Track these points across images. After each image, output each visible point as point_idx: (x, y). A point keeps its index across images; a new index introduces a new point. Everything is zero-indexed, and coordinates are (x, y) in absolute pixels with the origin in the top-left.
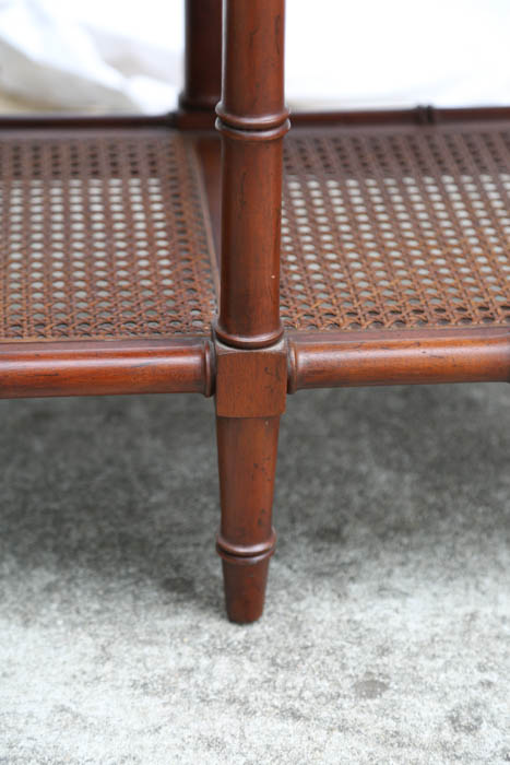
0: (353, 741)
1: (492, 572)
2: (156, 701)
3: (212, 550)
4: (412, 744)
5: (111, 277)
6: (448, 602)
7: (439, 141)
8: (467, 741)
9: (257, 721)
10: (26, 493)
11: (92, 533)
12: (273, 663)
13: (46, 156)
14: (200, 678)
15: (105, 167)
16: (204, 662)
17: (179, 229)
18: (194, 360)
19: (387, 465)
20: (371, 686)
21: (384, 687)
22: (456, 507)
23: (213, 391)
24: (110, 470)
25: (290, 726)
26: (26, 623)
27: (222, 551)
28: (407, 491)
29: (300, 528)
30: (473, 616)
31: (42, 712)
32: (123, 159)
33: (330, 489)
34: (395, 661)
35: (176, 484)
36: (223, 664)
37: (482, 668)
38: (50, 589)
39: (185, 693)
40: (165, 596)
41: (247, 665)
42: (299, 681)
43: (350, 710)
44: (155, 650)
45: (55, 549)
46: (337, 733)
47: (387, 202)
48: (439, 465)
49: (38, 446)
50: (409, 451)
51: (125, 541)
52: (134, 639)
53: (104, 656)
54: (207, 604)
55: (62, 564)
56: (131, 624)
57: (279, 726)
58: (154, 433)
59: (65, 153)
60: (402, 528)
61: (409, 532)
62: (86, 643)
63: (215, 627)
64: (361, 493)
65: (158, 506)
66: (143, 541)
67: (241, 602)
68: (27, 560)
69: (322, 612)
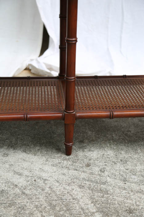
0: (85, 174)
1: (107, 147)
2: (55, 167)
3: (63, 144)
4: (94, 174)
5: (48, 102)
6: (100, 152)
7: (98, 81)
8: (103, 174)
9: (70, 171)
10: (35, 134)
11: (45, 141)
12: (73, 162)
14: (62, 164)
16: (62, 161)
17: (59, 94)
18: (61, 115)
19: (90, 131)
20: (88, 165)
21: (90, 165)
22: (101, 137)
24: (48, 131)
25: (76, 171)
26: (35, 155)
27: (65, 144)
28: (93, 135)
29: (77, 140)
30: (104, 154)
31: (37, 169)
32: (50, 83)
33: (82, 134)
34: (92, 161)
35: (58, 133)
36: (65, 162)
37: (105, 162)
38: (39, 150)
39: (59, 166)
40: (56, 151)
41: (69, 162)
42: (77, 164)
43: (85, 169)
44: (55, 160)
45: (39, 144)
46: (83, 173)
47: (91, 90)
48: (98, 131)
49: (37, 127)
50: (94, 129)
51: (50, 142)
52: (51, 158)
53: (47, 161)
54: (63, 152)
55: (40, 146)
56: (51, 155)
57: (74, 171)
60: (93, 141)
61: (94, 141)
62: (44, 159)
63: (64, 156)
64: (86, 135)
65: (55, 137)
66: (53, 143)
67: (68, 152)
68: (35, 145)
69: (80, 154)
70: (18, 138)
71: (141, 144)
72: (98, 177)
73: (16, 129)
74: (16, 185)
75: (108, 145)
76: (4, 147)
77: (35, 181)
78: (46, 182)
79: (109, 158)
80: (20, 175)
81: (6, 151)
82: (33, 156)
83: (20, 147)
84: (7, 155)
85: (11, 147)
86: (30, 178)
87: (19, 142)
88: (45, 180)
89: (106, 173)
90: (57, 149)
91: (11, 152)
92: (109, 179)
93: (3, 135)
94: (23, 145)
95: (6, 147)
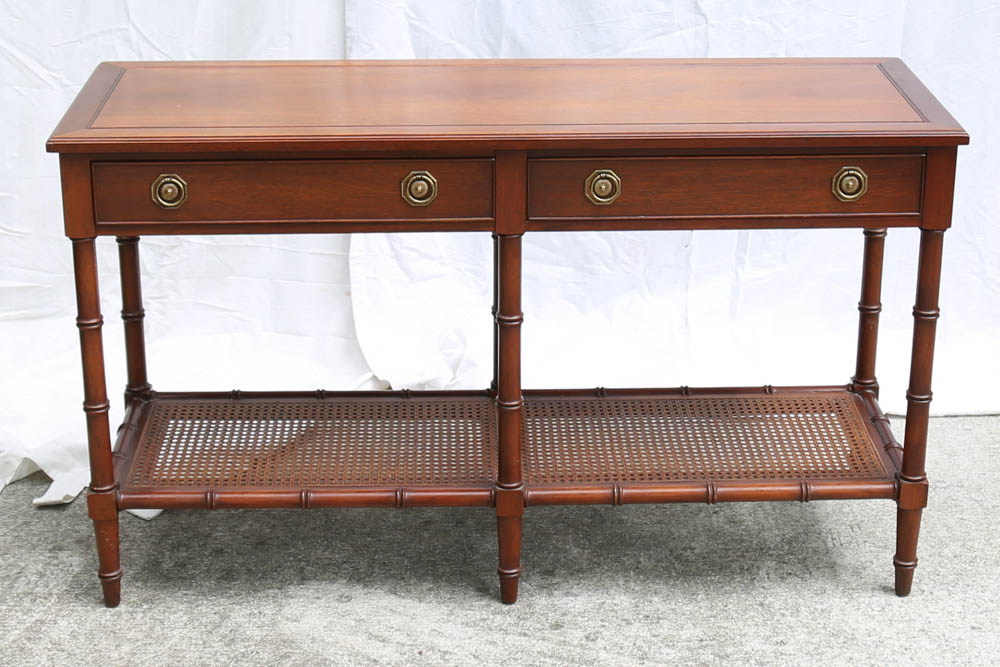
0: (546, 644)
1: (615, 588)
2: (471, 629)
3: (496, 572)
4: (570, 644)
6: (594, 598)
8: (591, 644)
9: (510, 637)
10: (420, 553)
11: (448, 570)
12: (519, 617)
13: (433, 408)
14: (488, 622)
15: (458, 415)
16: (491, 617)
18: (487, 493)
19: (578, 546)
20: (557, 626)
21: (562, 627)
22: (605, 564)
23: (495, 505)
24: (456, 546)
25: (523, 638)
26: (420, 602)
27: (500, 573)
28: (585, 557)
29: (536, 570)
30: (603, 603)
31: (427, 631)
32: (466, 411)
33: (552, 555)
34: (569, 617)
35: (485, 552)
36: (499, 618)
37: (602, 621)
38: (430, 589)
39: (483, 627)
40: (477, 593)
41: (508, 618)
42: (528, 624)
43: (547, 634)
44: (472, 612)
45: (432, 576)
46: (540, 641)
48: (601, 547)
49: (426, 535)
50: (589, 541)
51: (461, 573)
52: (463, 608)
53: (451, 613)
54: (494, 597)
55: (435, 581)
56: (462, 603)
57: (519, 638)
58: (477, 531)
59: (441, 406)
60: (580, 571)
61: (583, 572)
62: (444, 609)
63: (497, 605)
64: (565, 557)
65: (476, 560)
66: (469, 574)
67: (508, 596)
68: (421, 579)
69: (541, 601)
70: (374, 561)
71: (712, 581)
72: (578, 650)
73: (369, 539)
74: (375, 661)
75: (621, 582)
76: (340, 581)
77: (420, 653)
78: (447, 657)
79: (616, 612)
80: (383, 641)
81: (344, 590)
82: (416, 604)
83: (381, 581)
84: (349, 599)
85: (358, 581)
86: (407, 648)
87: (376, 570)
88: (446, 653)
89: (600, 643)
90: (479, 590)
91: (358, 591)
92: (603, 655)
93: (332, 552)
94: (388, 578)
95: (345, 581)
